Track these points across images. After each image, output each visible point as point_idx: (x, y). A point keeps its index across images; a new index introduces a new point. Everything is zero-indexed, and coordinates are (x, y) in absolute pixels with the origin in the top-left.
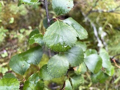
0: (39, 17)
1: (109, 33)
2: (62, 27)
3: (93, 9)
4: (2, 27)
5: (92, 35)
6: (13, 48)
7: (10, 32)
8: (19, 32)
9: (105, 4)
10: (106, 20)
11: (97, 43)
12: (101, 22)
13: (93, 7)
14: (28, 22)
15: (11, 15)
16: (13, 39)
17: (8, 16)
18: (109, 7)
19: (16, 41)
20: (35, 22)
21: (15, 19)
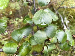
0: (27, 11)
1: (71, 21)
2: (43, 13)
3: (61, 6)
4: (5, 17)
5: (60, 22)
6: (11, 29)
7: (9, 20)
8: (15, 20)
9: (68, 3)
10: (69, 13)
11: (64, 27)
12: (66, 14)
13: (61, 5)
14: (20, 14)
15: (10, 9)
16: (12, 24)
17: (9, 10)
18: (71, 5)
19: (13, 25)
20: (25, 14)
21: (13, 12)
